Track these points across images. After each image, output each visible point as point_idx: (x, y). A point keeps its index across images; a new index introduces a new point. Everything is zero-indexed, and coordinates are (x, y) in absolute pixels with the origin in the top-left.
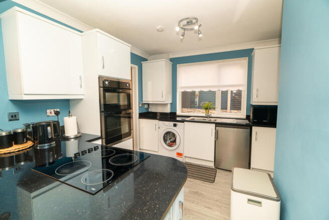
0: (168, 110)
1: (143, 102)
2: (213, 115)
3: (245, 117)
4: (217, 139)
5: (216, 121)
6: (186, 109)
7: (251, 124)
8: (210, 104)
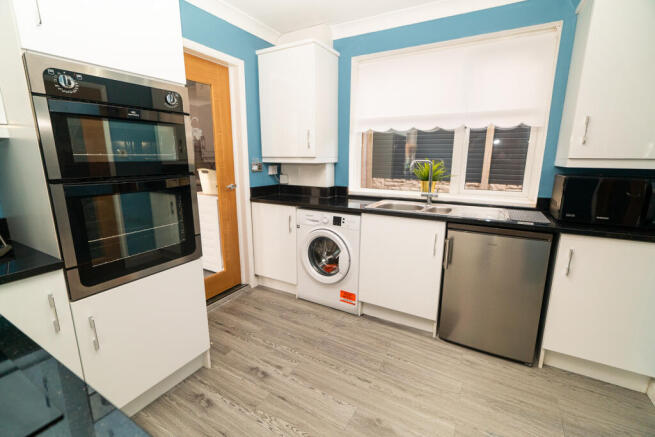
0: (326, 180)
1: (264, 161)
2: (442, 197)
3: (533, 203)
4: (450, 262)
5: (450, 215)
6: (382, 180)
7: (554, 225)
8: (435, 167)
